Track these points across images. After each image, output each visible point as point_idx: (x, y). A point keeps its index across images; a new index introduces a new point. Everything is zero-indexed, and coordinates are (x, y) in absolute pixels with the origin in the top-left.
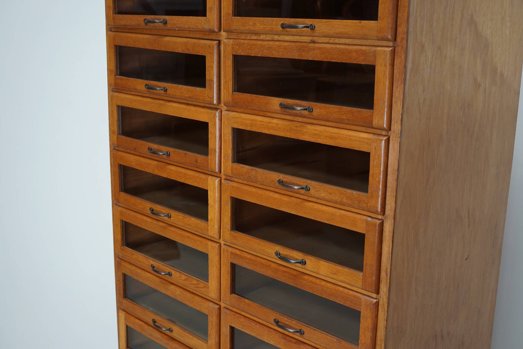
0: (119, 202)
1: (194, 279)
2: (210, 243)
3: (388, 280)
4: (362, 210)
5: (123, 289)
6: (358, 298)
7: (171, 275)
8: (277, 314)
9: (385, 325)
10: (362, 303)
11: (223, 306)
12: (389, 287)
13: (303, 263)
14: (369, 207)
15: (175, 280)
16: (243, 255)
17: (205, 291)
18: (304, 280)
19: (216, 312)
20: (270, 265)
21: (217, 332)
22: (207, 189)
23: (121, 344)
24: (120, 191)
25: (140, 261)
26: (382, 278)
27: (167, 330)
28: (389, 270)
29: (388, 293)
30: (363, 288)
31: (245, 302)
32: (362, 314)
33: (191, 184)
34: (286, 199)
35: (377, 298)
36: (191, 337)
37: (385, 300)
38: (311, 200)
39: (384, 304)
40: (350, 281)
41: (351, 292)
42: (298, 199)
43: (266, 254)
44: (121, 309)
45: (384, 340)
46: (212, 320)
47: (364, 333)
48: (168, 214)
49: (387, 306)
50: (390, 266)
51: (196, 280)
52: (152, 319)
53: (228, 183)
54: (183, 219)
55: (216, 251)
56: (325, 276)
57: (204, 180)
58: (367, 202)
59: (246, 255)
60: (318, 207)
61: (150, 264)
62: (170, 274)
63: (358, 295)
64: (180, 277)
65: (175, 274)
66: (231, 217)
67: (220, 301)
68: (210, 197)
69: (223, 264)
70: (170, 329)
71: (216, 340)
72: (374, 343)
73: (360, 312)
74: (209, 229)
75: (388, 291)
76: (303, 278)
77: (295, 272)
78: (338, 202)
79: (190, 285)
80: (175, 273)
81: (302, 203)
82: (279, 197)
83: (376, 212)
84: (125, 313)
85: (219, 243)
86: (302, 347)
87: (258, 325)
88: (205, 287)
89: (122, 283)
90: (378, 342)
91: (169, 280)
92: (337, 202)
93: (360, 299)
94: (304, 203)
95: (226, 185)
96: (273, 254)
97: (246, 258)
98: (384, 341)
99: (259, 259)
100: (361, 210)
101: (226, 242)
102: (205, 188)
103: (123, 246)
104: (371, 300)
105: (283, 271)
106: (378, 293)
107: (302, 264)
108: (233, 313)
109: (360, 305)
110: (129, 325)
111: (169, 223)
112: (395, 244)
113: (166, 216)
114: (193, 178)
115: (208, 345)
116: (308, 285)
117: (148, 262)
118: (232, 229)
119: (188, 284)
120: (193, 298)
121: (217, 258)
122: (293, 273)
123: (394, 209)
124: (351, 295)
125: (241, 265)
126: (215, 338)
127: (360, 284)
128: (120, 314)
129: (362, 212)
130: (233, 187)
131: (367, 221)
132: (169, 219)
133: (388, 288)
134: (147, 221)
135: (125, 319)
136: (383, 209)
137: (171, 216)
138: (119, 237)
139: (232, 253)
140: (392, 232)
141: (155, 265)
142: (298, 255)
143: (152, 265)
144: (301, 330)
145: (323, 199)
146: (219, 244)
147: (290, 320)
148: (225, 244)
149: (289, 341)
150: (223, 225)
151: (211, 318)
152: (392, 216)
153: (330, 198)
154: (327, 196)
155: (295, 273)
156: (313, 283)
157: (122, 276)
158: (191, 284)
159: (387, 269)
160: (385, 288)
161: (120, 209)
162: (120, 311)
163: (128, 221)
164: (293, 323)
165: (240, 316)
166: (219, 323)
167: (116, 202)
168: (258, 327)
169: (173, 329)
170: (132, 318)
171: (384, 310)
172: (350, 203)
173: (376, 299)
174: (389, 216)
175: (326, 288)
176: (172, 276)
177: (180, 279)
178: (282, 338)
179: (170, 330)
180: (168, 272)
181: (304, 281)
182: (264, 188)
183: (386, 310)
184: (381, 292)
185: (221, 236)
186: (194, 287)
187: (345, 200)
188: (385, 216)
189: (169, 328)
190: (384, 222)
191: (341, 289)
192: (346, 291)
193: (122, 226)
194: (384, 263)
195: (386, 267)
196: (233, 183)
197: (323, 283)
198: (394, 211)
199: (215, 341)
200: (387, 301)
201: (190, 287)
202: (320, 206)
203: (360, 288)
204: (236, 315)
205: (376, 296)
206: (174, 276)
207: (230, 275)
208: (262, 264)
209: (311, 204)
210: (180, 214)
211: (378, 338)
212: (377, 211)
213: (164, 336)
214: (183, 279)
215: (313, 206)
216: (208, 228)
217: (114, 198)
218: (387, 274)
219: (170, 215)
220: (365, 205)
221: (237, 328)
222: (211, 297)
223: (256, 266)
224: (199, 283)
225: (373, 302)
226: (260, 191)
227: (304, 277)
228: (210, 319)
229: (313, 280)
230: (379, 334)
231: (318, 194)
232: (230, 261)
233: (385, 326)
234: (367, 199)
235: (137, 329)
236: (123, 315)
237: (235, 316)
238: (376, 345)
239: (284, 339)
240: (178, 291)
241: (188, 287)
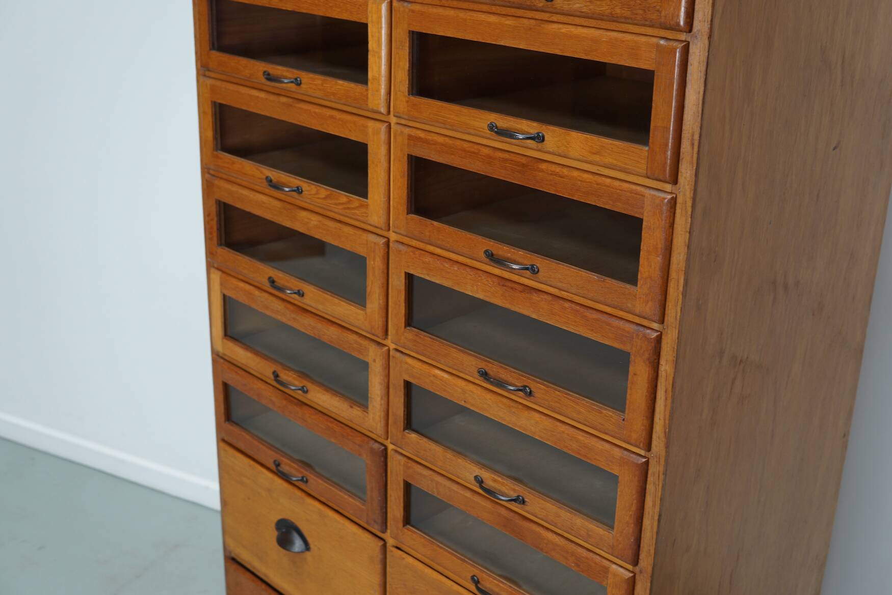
0: (209, 70)
1: (342, 194)
2: (371, 124)
3: (695, 156)
4: (650, 26)
5: (218, 229)
6: (639, 195)
7: (302, 191)
8: (490, 241)
9: (687, 241)
10: (645, 202)
11: (393, 239)
12: (696, 169)
13: (540, 138)
14: (663, 20)
15: (308, 201)
16: (430, 138)
17: (362, 213)
18: (542, 171)
19: (382, 251)
20: (480, 150)
21: (383, 287)
22: (365, 22)
23: (214, 330)
24: (210, 49)
25: (245, 174)
26: (683, 154)
27: (295, 293)
28: (697, 137)
29: (694, 180)
30: (649, 174)
31: (433, 224)
32: (644, 224)
33: (337, 17)
34: (509, 22)
35: (673, 192)
36: (336, 301)
37: (689, 194)
38: (556, 20)
39: (686, 202)
40: (626, 164)
41: (626, 185)
42: (532, 21)
43: (472, 131)
44: (214, 267)
45: (684, 269)
46: (375, 265)
47: (648, 259)
48: (296, 79)
49: (690, 204)
50: (699, 128)
51: (346, 196)
52: (267, 278)
53: (404, 7)
54: (322, 85)
55: (383, 136)
56: (578, 160)
57: (360, 6)
58: (660, 10)
59: (435, 138)
60: (567, 30)
61: (265, 177)
62: (299, 191)
63: (639, 188)
64: (317, 193)
65: (308, 188)
66: (409, 70)
67: (389, 230)
68: (372, 36)
69: (394, 160)
70: (299, 291)
71: (381, 302)
72: (666, 277)
73: (642, 220)
74: (369, 96)
75: (694, 176)
76: (538, 168)
77: (524, 158)
78: (607, 16)
79: (335, 206)
80: (309, 186)
81: (540, 26)
82: (497, 21)
83: (676, 28)
84: (219, 273)
85: (387, 122)
86: (534, 298)
87: (455, 266)
88: (361, 206)
89: (215, 219)
90: (673, 275)
91: (298, 203)
92: (603, 15)
93: (642, 195)
94: (542, 26)
95: (402, 9)
96: (484, 129)
97: (436, 143)
98: (684, 272)
99: (458, 143)
100: (648, 28)
101: (400, 117)
102: (363, 21)
103: (217, 150)
104: (662, 195)
105: (503, 158)
106: (675, 181)
107: (537, 142)
108: (411, 249)
109: (643, 207)
110: (228, 294)
111: (296, 96)
112: (709, 86)
113: (292, 82)
114: (342, 4)
115: (366, 314)
116: (547, 181)
117: (261, 172)
118: (411, 93)
119: (331, 205)
120: (340, 229)
121: (383, 150)
122: (521, 161)
123: (710, 19)
124: (626, 190)
125: (427, 158)
126: (379, 299)
127: (642, 167)
128: (212, 276)
129: (650, 31)
130: (413, 11)
131: (658, 46)
132: (298, 87)
133: (694, 171)
134: (258, 97)
135: (221, 284)
136: (688, 20)
137: (302, 82)
138: (210, 134)
139: (410, 137)
140: (705, 64)
141: (272, 178)
142: (530, 127)
143: (267, 177)
144: (532, 266)
145: (578, 14)
146: (387, 124)
147: (513, 250)
148: (398, 123)
149: (512, 288)
150: (395, 86)
151: (372, 263)
152: (704, 32)
153: (590, 9)
154: (585, 7)
155: (524, 160)
156: (556, 174)
157: (215, 206)
158: (336, 204)
159: (693, 136)
160: (689, 172)
161: (209, 82)
162: (213, 270)
163: (224, 102)
164: (520, 255)
165: (423, 252)
166: (385, 271)
167: (204, 69)
168: (456, 269)
169: (305, 291)
170: (234, 281)
171: (687, 212)
172: (627, 13)
173: (671, 193)
174: (700, 34)
175: (581, 181)
176: (303, 193)
177: (318, 198)
178: (499, 284)
179: (300, 294)
180: (296, 186)
181: (540, 174)
182: (471, 8)
183: (690, 213)
184: (681, 180)
185: (392, 109)
186: (342, 209)
187: (618, 11)
188: (692, 33)
189: (298, 289)
190: (691, 44)
191: (608, 181)
192: (617, 183)
193: (215, 115)
194: (688, 123)
195: (691, 131)
196: (414, 4)
197: (575, 174)
198: (709, 23)
199: (379, 304)
200: (692, 195)
201: (336, 210)
202: (572, 29)
203: (644, 177)
204: (417, 253)
205: (672, 188)
206: (306, 192)
207: (406, 178)
208: (464, 150)
209: (555, 26)
210: (317, 77)
211: (674, 267)
212: (678, 24)
213: (289, 306)
214: (323, 196)
215: (559, 29)
216: (367, 94)
217: (199, 63)
218: (693, 145)
219: (300, 81)
220: (655, 15)
221: (417, 275)
222: (372, 223)
223: (453, 156)
224: (351, 200)
225: (665, 199)
226: (462, 15)
227: (540, 166)
228: (370, 263)
229: (558, 169)
230: (674, 259)
231: (569, 4)
232: (407, 151)
233: (687, 243)
234: (660, 4)
235: (242, 298)
236: (216, 276)
237: (414, 254)
238: (669, 280)
239: (503, 285)
240: (314, 220)
241: (331, 211)
